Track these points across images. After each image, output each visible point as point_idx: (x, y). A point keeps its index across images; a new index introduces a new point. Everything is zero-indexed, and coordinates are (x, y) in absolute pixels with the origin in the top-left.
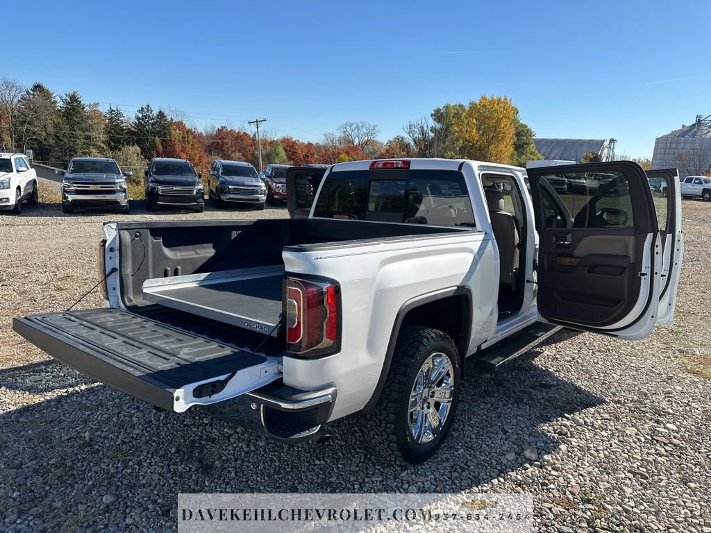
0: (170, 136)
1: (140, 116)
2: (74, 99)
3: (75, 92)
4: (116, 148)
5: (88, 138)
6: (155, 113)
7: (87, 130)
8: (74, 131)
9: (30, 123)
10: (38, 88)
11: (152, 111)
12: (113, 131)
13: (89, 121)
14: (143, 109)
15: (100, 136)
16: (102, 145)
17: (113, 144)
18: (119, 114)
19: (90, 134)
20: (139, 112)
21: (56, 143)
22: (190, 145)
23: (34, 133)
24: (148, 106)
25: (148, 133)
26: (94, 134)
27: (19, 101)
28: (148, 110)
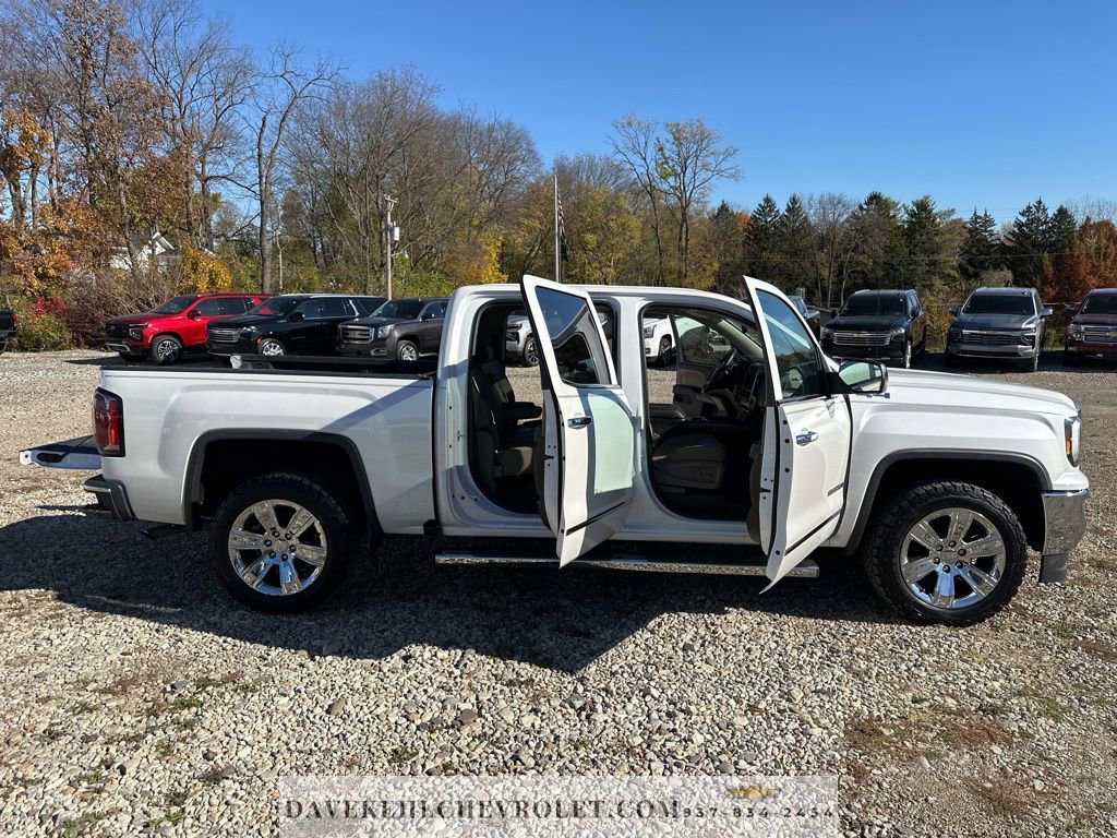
0: (1071, 249)
1: (1024, 220)
2: (923, 206)
3: (927, 198)
4: (976, 276)
5: (934, 263)
6: (1051, 212)
7: (933, 253)
8: (915, 254)
9: (855, 250)
10: (875, 199)
11: (1045, 210)
12: (974, 250)
13: (937, 239)
14: (1029, 207)
15: (951, 259)
16: (952, 272)
17: (971, 270)
18: (988, 222)
19: (936, 257)
20: (1023, 214)
21: (888, 274)
22: (1109, 263)
23: (858, 264)
24: (1040, 202)
25: (1034, 246)
26: (941, 257)
27: (847, 220)
28: (1038, 210)
